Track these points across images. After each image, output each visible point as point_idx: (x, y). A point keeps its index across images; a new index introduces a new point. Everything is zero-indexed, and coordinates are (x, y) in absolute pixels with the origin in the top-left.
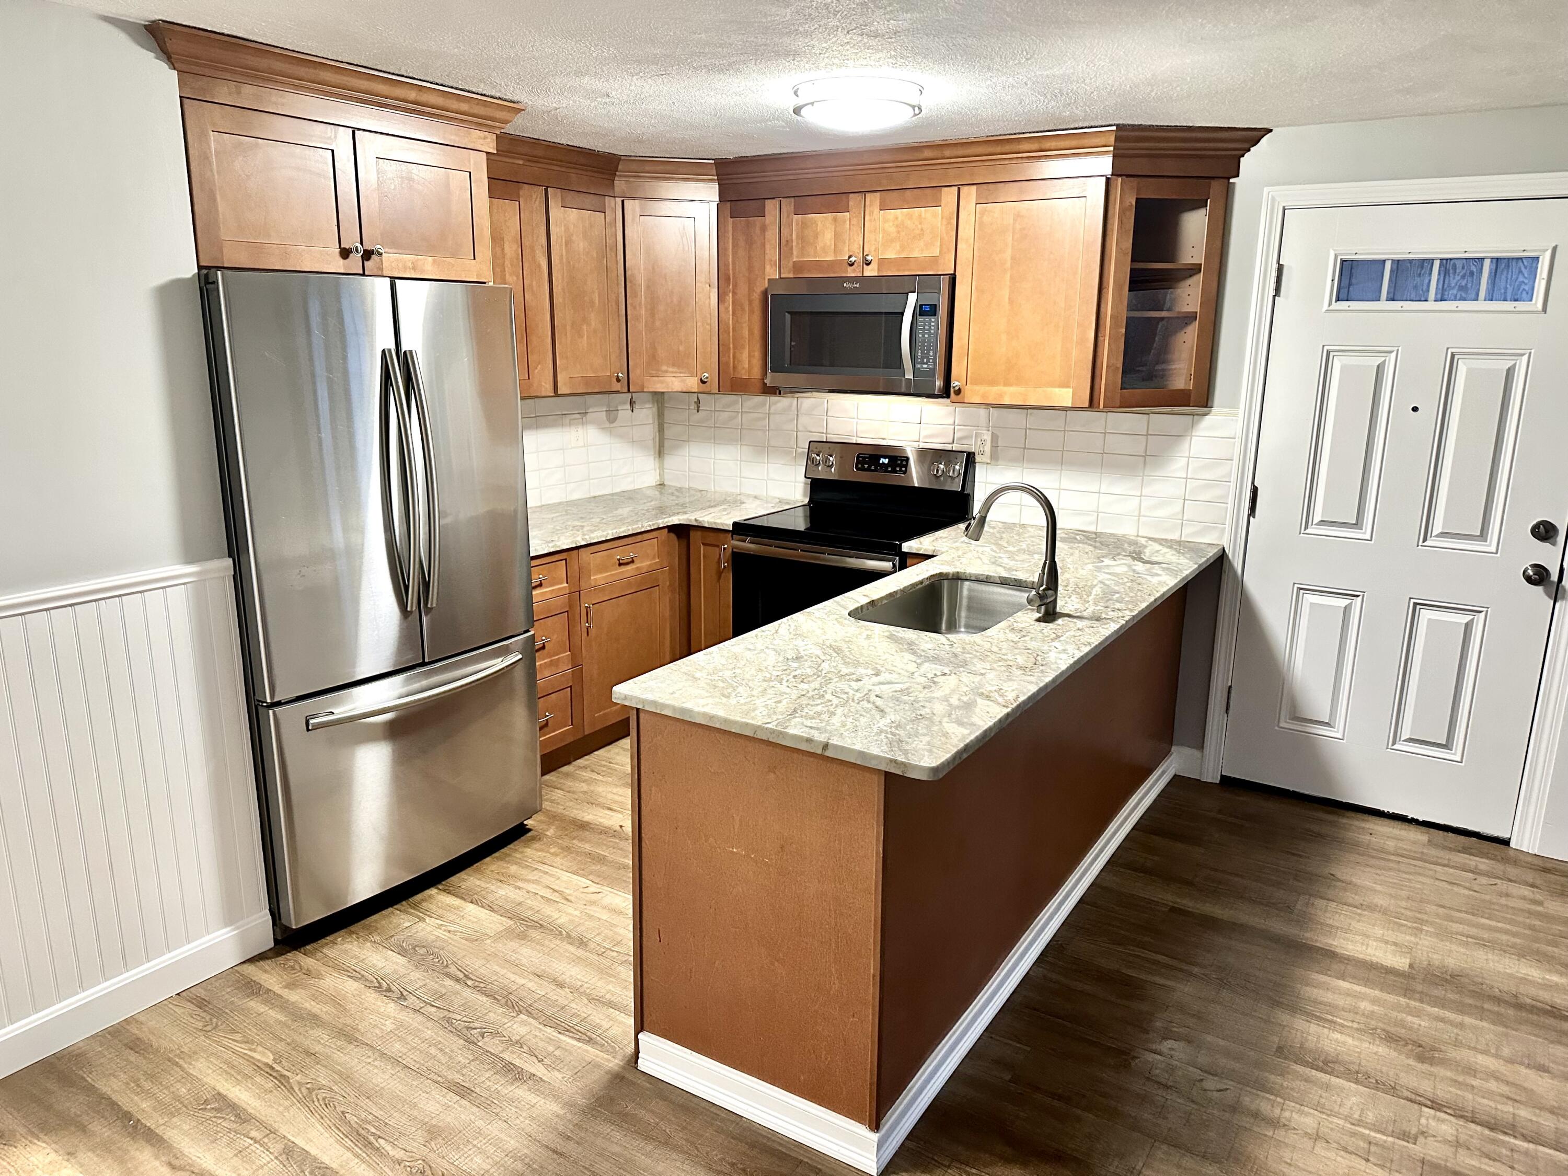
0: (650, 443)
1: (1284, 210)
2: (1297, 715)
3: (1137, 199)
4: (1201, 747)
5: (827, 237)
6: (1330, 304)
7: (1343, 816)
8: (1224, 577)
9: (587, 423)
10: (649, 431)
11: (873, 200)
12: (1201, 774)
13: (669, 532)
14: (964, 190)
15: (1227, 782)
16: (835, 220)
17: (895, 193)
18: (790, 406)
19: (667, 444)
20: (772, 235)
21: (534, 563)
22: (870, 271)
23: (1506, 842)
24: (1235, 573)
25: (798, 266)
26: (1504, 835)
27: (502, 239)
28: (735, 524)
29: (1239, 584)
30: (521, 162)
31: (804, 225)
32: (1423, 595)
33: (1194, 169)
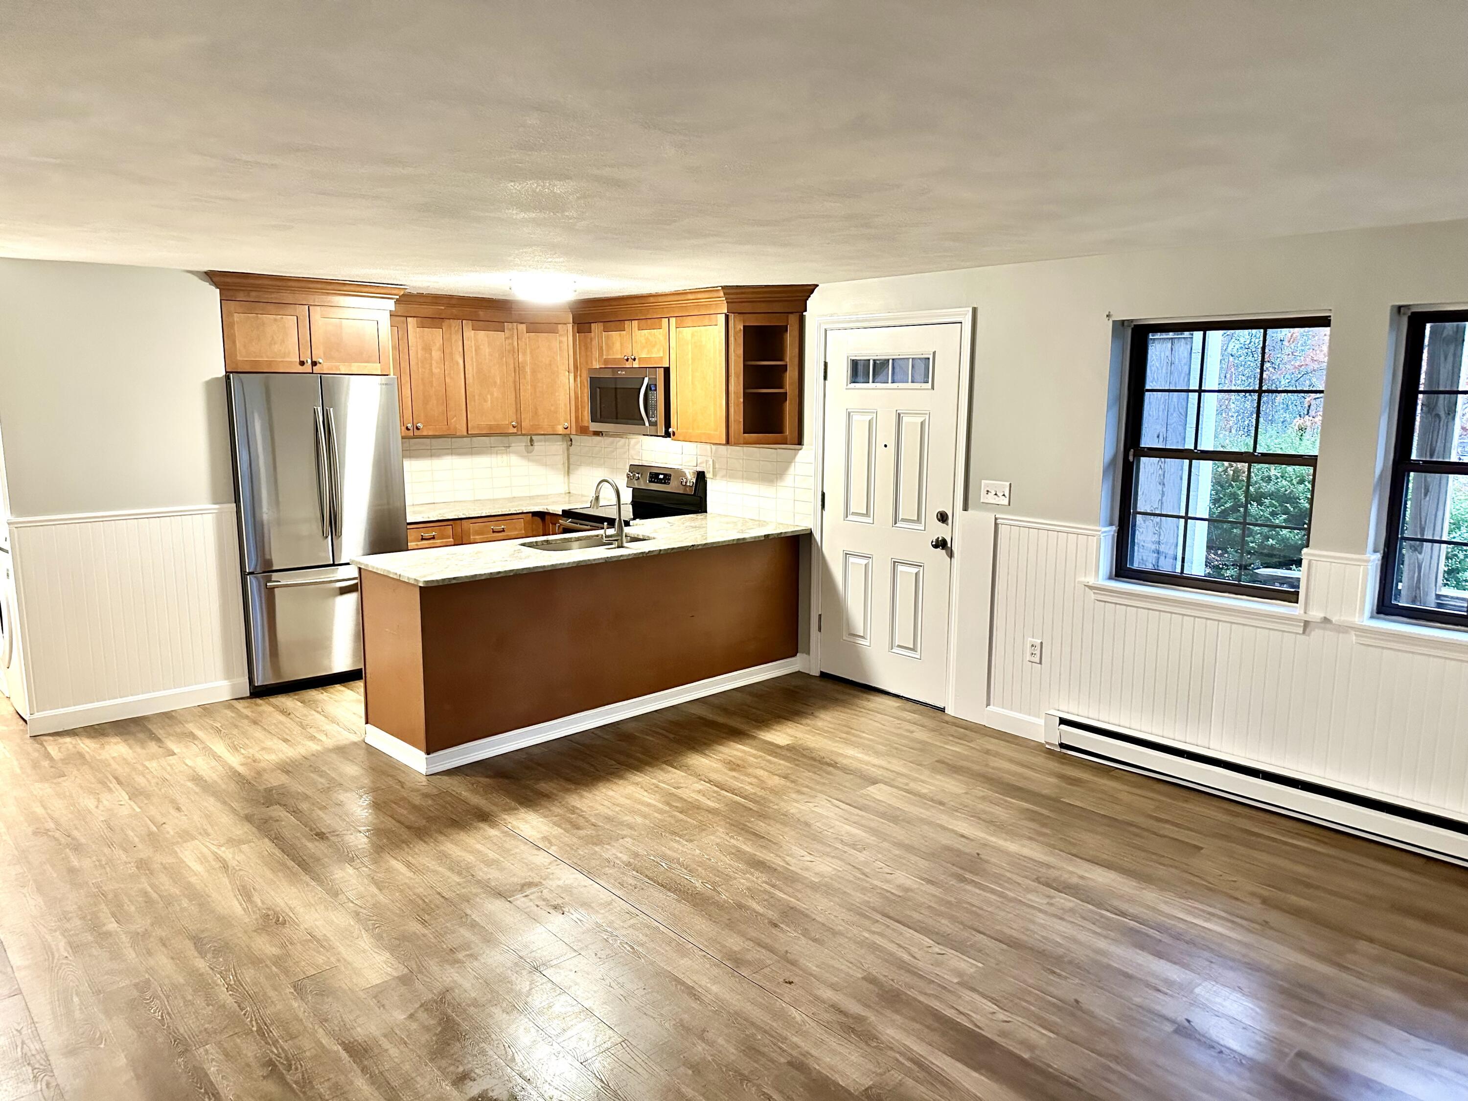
0: (560, 466)
1: (826, 330)
2: (852, 632)
3: (744, 327)
4: (808, 653)
5: (618, 345)
6: (847, 385)
7: (871, 694)
8: (813, 546)
9: (510, 452)
10: (560, 458)
11: (635, 323)
12: (810, 669)
13: (533, 516)
14: (671, 319)
15: (824, 675)
16: (620, 335)
17: (644, 321)
18: (625, 443)
19: (571, 467)
20: (595, 342)
21: (409, 527)
22: (636, 365)
23: (943, 710)
24: (817, 544)
25: (606, 361)
26: (940, 705)
27: (431, 350)
28: (563, 511)
29: (820, 550)
30: (443, 308)
31: (608, 338)
32: (899, 557)
33: (777, 307)
